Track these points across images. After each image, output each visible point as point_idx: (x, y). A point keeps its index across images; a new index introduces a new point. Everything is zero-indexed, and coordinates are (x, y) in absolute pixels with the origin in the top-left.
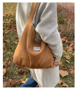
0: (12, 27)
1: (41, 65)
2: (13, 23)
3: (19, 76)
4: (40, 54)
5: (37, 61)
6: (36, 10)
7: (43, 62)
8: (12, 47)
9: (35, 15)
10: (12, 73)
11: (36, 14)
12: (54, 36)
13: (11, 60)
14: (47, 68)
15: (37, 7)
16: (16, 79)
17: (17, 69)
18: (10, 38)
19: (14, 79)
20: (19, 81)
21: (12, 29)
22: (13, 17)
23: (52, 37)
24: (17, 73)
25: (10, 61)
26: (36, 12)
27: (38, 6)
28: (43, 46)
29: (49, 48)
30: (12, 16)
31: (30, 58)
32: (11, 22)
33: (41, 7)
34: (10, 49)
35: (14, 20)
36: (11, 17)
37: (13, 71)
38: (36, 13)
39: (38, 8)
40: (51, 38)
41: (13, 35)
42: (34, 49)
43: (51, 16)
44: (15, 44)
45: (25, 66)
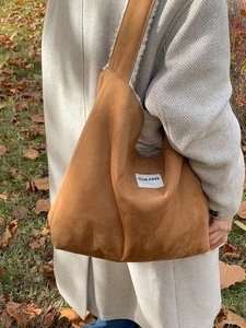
0: (13, 90)
1: (168, 244)
2: (18, 72)
3: (47, 289)
4: (166, 203)
5: (155, 229)
6: (148, 28)
7: (175, 232)
8: (14, 171)
9: (143, 47)
10: (19, 277)
11: (147, 43)
12: (219, 130)
13: (14, 225)
14: (187, 255)
15: (153, 14)
16: (35, 300)
17: (38, 263)
18: (6, 137)
19: (29, 302)
20: (50, 307)
21: (11, 99)
22: (15, 50)
23: (212, 134)
24: (38, 279)
25: (10, 229)
26: (146, 35)
27: (155, 9)
28: (175, 168)
29: (192, 177)
30: (11, 43)
31: (126, 220)
32: (6, 70)
33: (168, 16)
34: (5, 183)
35: (19, 62)
36: (8, 49)
37: (24, 268)
38: (145, 39)
39: (156, 18)
40: (207, 136)
41: (18, 123)
42: (141, 184)
43: (210, 52)
44: (26, 159)
45: (105, 252)
